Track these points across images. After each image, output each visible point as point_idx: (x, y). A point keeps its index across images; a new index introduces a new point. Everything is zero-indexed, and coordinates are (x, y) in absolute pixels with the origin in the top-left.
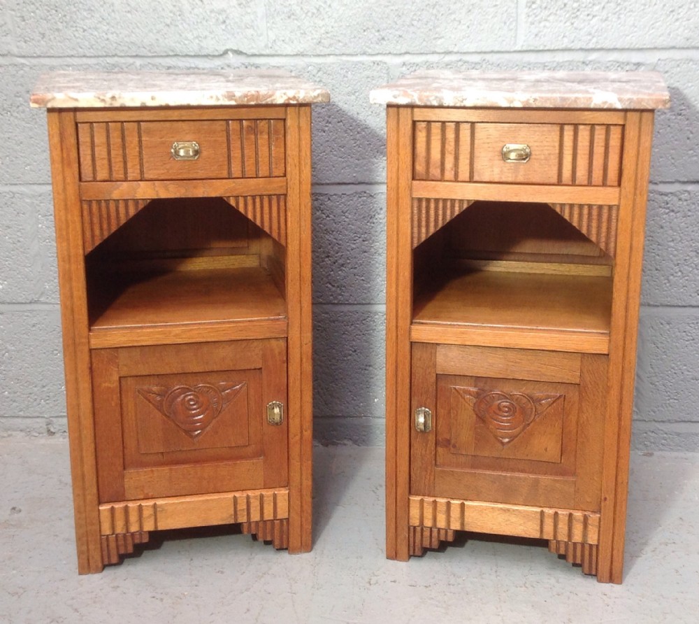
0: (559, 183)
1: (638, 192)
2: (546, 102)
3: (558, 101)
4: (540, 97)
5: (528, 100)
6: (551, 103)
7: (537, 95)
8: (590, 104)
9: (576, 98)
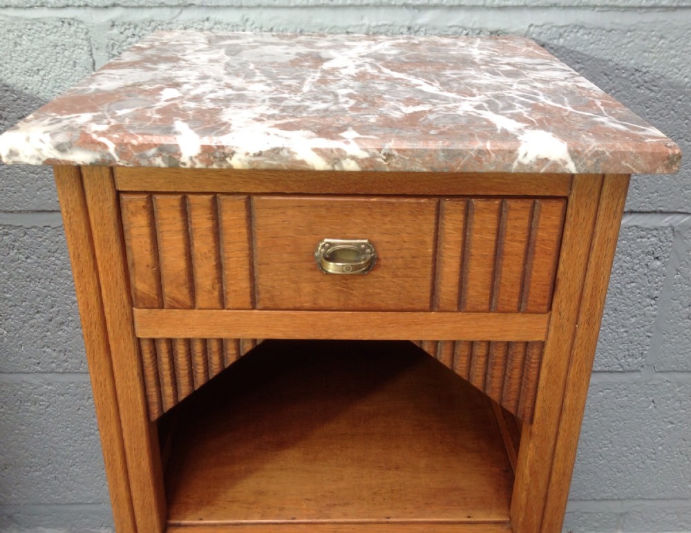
0: (433, 305)
1: (582, 318)
2: (412, 160)
3: (441, 159)
4: (398, 150)
5: (374, 156)
6: (424, 164)
7: (391, 145)
8: (511, 165)
9: (480, 151)
